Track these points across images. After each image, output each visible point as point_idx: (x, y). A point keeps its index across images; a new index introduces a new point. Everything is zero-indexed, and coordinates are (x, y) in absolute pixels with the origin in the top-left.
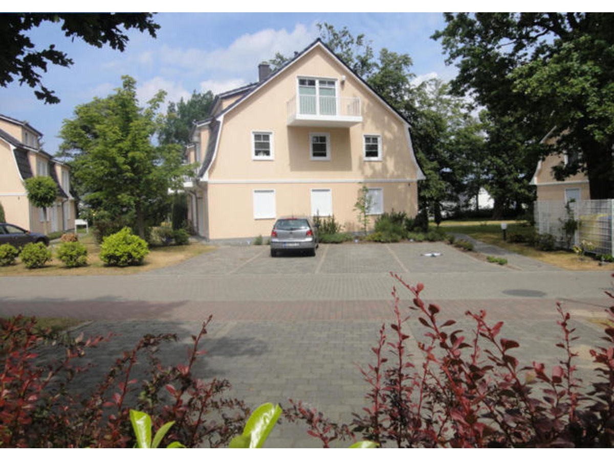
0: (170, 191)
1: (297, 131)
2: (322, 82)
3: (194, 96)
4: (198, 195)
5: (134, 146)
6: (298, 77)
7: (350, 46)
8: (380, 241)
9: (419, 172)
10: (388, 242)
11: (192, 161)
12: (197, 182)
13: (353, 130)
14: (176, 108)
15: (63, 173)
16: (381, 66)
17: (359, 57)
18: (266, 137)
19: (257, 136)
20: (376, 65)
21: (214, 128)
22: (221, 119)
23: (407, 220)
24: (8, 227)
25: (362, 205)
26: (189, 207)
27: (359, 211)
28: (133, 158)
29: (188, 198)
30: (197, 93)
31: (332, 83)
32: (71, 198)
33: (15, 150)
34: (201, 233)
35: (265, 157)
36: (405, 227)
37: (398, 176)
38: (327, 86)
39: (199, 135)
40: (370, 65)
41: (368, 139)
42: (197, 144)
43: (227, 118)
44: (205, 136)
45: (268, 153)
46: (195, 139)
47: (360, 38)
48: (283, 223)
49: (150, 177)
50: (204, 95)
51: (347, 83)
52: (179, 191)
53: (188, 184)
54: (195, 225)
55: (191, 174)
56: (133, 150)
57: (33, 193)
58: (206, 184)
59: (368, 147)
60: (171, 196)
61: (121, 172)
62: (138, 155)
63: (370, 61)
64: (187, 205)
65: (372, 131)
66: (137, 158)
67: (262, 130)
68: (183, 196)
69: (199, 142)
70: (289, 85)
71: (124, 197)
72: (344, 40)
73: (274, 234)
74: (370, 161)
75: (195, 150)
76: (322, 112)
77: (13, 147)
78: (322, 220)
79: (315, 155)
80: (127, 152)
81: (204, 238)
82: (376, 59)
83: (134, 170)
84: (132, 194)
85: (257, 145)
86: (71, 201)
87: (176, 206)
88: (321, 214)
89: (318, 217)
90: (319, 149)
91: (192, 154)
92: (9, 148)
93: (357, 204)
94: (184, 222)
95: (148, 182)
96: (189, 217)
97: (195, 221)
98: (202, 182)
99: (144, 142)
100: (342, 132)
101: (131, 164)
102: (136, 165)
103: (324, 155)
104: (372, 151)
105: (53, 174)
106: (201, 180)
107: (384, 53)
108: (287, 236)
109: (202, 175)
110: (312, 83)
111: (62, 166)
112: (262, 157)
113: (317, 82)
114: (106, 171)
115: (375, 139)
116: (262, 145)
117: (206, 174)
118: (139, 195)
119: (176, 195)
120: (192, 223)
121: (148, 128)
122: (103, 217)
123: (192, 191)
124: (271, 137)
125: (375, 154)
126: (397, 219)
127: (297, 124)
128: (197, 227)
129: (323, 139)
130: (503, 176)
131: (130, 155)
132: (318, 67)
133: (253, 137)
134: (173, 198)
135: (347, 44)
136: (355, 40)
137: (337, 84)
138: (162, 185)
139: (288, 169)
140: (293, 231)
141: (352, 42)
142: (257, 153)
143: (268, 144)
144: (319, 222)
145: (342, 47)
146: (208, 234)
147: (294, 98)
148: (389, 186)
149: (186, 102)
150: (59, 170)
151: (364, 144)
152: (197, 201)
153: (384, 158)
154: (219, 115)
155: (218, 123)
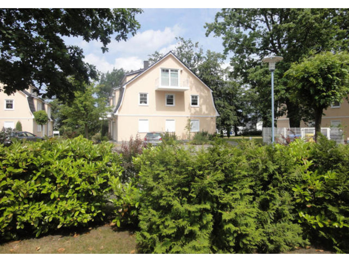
0: (100, 119)
1: (160, 93)
2: (172, 71)
3: (114, 70)
4: (114, 121)
5: (86, 99)
6: (161, 68)
7: (192, 47)
8: (195, 144)
9: (217, 112)
10: (198, 144)
11: (111, 104)
12: (113, 115)
13: (186, 93)
14: (105, 76)
15: (48, 108)
16: (207, 58)
17: (196, 54)
18: (145, 95)
19: (141, 95)
20: (205, 58)
21: (122, 91)
22: (125, 87)
23: (209, 135)
24: (27, 134)
25: (189, 127)
26: (109, 126)
27: (187, 130)
28: (85, 104)
29: (109, 122)
30: (115, 69)
31: (177, 71)
32: (51, 120)
33: (28, 98)
34: (114, 139)
35: (145, 104)
36: (208, 138)
37: (207, 114)
38: (174, 72)
39: (115, 93)
40: (202, 58)
41: (193, 97)
42: (114, 98)
43: (127, 86)
44: (118, 94)
45: (146, 103)
46: (113, 95)
47: (197, 44)
48: (150, 134)
49: (92, 113)
50: (119, 70)
51: (183, 71)
52: (105, 119)
53: (109, 116)
54: (112, 135)
55: (110, 111)
56: (86, 101)
57: (38, 118)
58: (117, 116)
59: (193, 100)
60: (101, 121)
61: (79, 110)
62: (87, 103)
63: (201, 56)
64: (108, 125)
65: (195, 93)
66: (87, 104)
67: (144, 92)
68: (106, 121)
69: (115, 97)
70: (157, 72)
71: (80, 122)
72: (189, 45)
73: (146, 139)
74: (194, 107)
75: (113, 99)
76: (172, 85)
77: (27, 96)
78: (169, 133)
79: (168, 104)
80: (82, 102)
81: (115, 141)
82: (204, 54)
83: (85, 110)
84: (84, 120)
85: (141, 99)
86: (51, 122)
87: (103, 126)
88: (169, 131)
89: (168, 132)
90: (170, 101)
91: (112, 101)
92: (25, 96)
93: (186, 127)
94: (107, 133)
95: (91, 115)
96: (109, 131)
97: (112, 133)
98: (116, 115)
99: (90, 98)
100: (180, 94)
101: (84, 107)
102: (86, 108)
103: (172, 104)
104: (194, 103)
105: (43, 108)
106: (115, 114)
107: (209, 52)
108: (151, 140)
109: (115, 112)
110: (167, 71)
111: (48, 105)
112: (143, 104)
113: (170, 70)
114: (73, 110)
115: (196, 97)
116: (143, 99)
117: (117, 111)
118: (87, 121)
119: (103, 120)
120: (110, 134)
121: (92, 91)
122: (69, 130)
123: (111, 119)
124: (148, 95)
125: (196, 104)
126: (204, 134)
127: (159, 90)
128: (113, 136)
129: (172, 97)
130: (266, 114)
131: (84, 103)
132: (170, 64)
133: (139, 95)
134: (102, 122)
135: (191, 47)
136: (195, 45)
137: (179, 72)
138: (97, 116)
139: (155, 109)
140: (154, 138)
141: (193, 46)
142: (141, 102)
143: (146, 98)
144: (168, 135)
145: (188, 48)
146: (117, 139)
147: (158, 78)
148: (202, 119)
149: (110, 73)
150: (46, 106)
151: (191, 99)
152: (113, 124)
153: (200, 106)
154: (124, 85)
155: (124, 89)
